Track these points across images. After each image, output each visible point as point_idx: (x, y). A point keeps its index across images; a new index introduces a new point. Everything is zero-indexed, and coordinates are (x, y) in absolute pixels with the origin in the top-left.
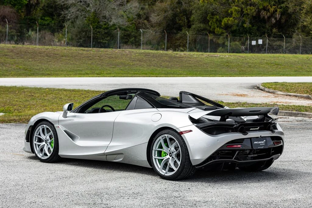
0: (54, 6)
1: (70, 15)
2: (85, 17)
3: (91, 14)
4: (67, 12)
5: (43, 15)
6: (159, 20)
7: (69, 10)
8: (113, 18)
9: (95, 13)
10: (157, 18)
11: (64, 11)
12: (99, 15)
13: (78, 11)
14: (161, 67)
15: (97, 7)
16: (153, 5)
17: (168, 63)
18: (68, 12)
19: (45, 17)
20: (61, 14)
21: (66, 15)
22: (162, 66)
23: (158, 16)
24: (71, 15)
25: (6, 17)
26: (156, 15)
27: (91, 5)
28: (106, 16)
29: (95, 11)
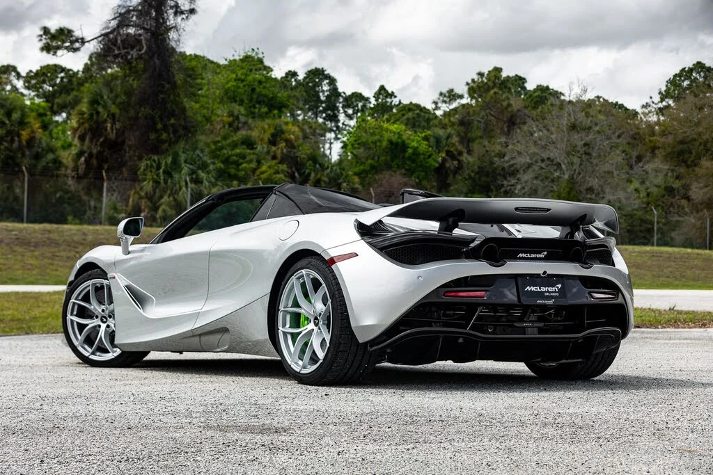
0: (490, 170)
1: (519, 187)
2: (552, 191)
3: (564, 184)
4: (513, 182)
6: (708, 195)
7: (518, 176)
8: (607, 190)
10: (703, 191)
11: (508, 179)
12: (580, 186)
13: (536, 178)
14: (684, 280)
15: (575, 170)
16: (696, 165)
17: (699, 272)
18: (516, 181)
19: (473, 193)
20: (503, 185)
21: (513, 188)
22: (684, 276)
23: (707, 187)
24: (523, 188)
25: (393, 194)
26: (702, 185)
27: (563, 166)
28: (594, 187)
29: (572, 177)
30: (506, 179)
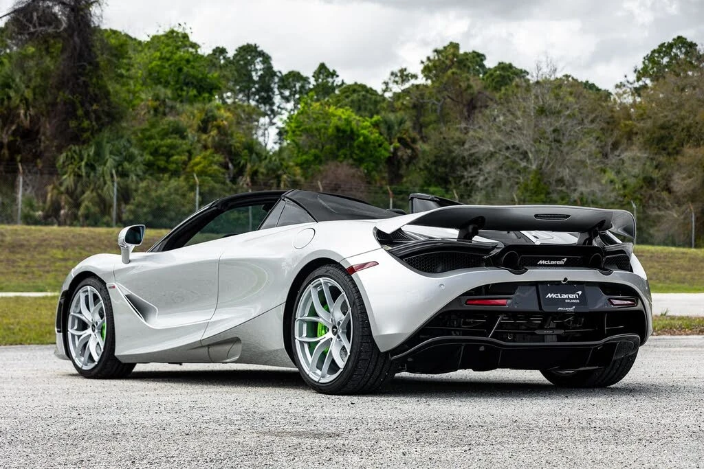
0: (449, 160)
1: (482, 178)
2: (517, 183)
3: (531, 176)
4: (474, 172)
5: (425, 182)
6: (692, 187)
7: (480, 166)
8: (580, 182)
9: (540, 171)
10: (686, 182)
11: (469, 169)
12: (550, 177)
13: (501, 168)
14: (668, 281)
15: (544, 159)
16: (678, 153)
17: (686, 273)
18: (478, 172)
19: (429, 185)
20: (462, 177)
21: (474, 180)
22: (668, 278)
23: (690, 177)
24: (486, 179)
25: (340, 187)
26: (684, 175)
27: (530, 155)
28: (565, 178)
29: (540, 168)
30: (466, 169)
